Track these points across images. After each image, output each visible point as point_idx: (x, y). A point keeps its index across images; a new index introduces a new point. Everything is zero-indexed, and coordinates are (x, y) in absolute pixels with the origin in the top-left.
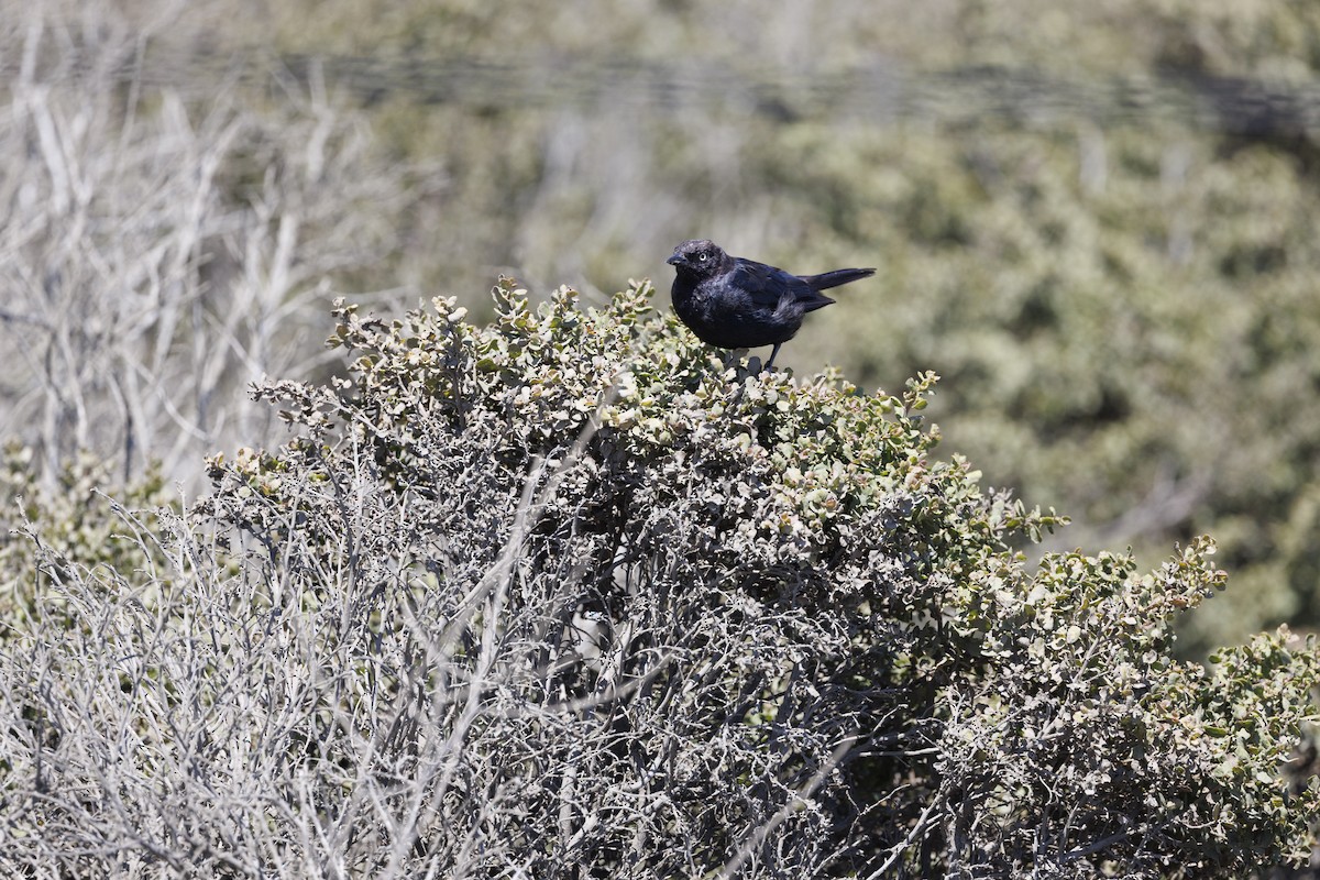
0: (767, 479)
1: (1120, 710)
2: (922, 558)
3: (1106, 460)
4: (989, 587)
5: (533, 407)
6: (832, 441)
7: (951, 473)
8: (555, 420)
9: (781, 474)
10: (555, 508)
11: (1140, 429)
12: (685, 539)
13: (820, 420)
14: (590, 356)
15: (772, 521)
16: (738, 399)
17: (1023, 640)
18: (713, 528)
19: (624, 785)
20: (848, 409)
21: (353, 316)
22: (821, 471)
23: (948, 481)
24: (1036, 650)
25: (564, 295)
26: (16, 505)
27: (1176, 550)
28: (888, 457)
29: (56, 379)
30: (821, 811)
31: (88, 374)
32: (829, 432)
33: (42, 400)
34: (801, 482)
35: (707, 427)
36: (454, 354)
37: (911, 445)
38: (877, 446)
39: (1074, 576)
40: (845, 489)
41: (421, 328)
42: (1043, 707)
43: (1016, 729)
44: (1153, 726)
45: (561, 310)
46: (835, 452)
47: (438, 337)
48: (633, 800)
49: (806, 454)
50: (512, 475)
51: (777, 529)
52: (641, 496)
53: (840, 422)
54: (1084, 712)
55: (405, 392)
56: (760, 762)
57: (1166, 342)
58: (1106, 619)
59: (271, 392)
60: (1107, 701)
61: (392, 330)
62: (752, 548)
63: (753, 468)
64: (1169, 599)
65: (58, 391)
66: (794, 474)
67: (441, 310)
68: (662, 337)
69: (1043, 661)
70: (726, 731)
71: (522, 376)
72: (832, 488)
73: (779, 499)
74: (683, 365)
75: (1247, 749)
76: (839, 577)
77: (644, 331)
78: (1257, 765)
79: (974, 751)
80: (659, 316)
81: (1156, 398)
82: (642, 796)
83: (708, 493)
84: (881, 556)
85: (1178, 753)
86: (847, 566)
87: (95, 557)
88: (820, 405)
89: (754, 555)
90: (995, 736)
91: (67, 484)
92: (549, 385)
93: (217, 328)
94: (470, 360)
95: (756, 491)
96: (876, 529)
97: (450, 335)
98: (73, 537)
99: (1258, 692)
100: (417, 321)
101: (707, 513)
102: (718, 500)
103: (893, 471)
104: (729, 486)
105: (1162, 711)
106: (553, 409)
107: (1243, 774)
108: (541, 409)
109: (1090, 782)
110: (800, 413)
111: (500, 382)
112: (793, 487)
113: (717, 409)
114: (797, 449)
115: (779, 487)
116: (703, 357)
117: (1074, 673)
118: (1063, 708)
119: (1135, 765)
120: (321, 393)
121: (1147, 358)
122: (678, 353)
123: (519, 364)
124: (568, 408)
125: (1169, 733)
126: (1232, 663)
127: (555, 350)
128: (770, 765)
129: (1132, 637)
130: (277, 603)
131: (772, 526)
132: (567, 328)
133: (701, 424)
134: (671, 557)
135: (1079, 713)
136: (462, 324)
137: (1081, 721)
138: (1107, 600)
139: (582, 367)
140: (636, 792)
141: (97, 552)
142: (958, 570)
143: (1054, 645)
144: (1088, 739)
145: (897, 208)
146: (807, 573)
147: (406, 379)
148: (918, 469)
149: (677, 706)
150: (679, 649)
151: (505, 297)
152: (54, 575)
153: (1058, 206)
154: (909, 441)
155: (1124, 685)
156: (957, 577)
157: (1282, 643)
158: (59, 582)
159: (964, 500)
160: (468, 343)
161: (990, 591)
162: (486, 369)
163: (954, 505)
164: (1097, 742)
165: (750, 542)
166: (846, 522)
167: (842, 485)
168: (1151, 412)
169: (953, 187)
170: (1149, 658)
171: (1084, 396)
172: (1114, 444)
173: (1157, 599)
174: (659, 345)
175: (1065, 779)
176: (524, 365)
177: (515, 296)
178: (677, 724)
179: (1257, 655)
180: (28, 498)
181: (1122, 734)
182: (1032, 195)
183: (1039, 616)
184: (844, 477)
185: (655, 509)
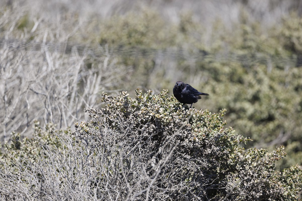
0: (191, 130)
1: (264, 180)
2: (222, 148)
3: (269, 129)
4: (238, 154)
5: (142, 115)
6: (204, 123)
7: (229, 130)
8: (146, 117)
9: (193, 130)
10: (146, 135)
11: (276, 122)
12: (174, 142)
13: (202, 119)
14: (154, 104)
15: (192, 139)
16: (185, 114)
17: (245, 166)
18: (180, 140)
19: (160, 193)
20: (207, 116)
21: (106, 96)
22: (202, 129)
23: (228, 132)
24: (247, 167)
25: (150, 92)
26: (36, 133)
27: (276, 148)
28: (215, 127)
29: (47, 107)
30: (201, 199)
31: (53, 106)
32: (204, 121)
33: (44, 111)
34: (198, 131)
35: (179, 119)
36: (126, 103)
37: (220, 124)
38: (213, 124)
39: (255, 153)
40: (207, 133)
41: (120, 98)
42: (248, 179)
43: (242, 184)
44: (271, 184)
45: (149, 95)
46: (205, 125)
47: (123, 100)
48: (162, 196)
49: (199, 125)
50: (137, 129)
51: (193, 140)
52: (165, 133)
53: (206, 119)
54: (257, 180)
55: (116, 111)
56: (189, 189)
57: (282, 104)
58: (262, 162)
59: (89, 111)
60: (262, 178)
61: (114, 98)
62: (188, 144)
63: (188, 128)
64: (275, 158)
65: (47, 109)
66: (196, 129)
67: (124, 94)
68: (170, 101)
69: (248, 170)
70: (182, 182)
71: (141, 108)
72: (204, 132)
73: (193, 134)
74: (174, 107)
75: (290, 190)
76: (205, 151)
77: (166, 100)
78: (292, 193)
79: (234, 188)
80: (169, 97)
81: (280, 116)
82: (164, 195)
83: (179, 133)
84: (214, 147)
85: (277, 190)
86: (207, 149)
87: (53, 143)
88: (202, 116)
89: (188, 146)
90: (238, 185)
91: (47, 129)
92: (145, 111)
93: (81, 97)
94: (130, 105)
95: (188, 133)
96: (213, 141)
97: (126, 99)
98: (48, 139)
99: (292, 177)
100: (119, 97)
101: (178, 137)
102: (181, 134)
103: (217, 129)
104: (183, 131)
105: (273, 181)
106: (146, 115)
107: (289, 195)
108: (143, 115)
109: (258, 195)
110: (197, 117)
111: (136, 109)
112: (196, 132)
113: (181, 116)
114: (197, 124)
115: (193, 132)
116: (178, 105)
117: (255, 173)
118: (252, 179)
119: (267, 192)
120: (99, 111)
121: (278, 108)
122: (173, 104)
123: (140, 106)
124: (149, 115)
125: (274, 185)
126: (286, 172)
127: (147, 103)
128: (191, 189)
129: (267, 166)
130: (88, 154)
131: (192, 140)
132: (150, 99)
133: (178, 119)
134: (171, 146)
135: (256, 181)
136: (128, 97)
137: (256, 182)
138: (262, 158)
139: (152, 107)
140: (162, 194)
141: (54, 142)
142: (230, 150)
143: (251, 166)
144: (257, 186)
145: (228, 74)
146: (199, 150)
147: (117, 109)
148: (222, 129)
149: (172, 177)
150: (172, 165)
151: (137, 92)
152: (43, 147)
153: (261, 75)
154: (220, 123)
155: (265, 175)
156: (230, 152)
157: (297, 168)
158: (44, 149)
159: (231, 136)
160: (130, 101)
161: (238, 155)
162: (133, 107)
163: (229, 137)
164: (259, 186)
165: (187, 143)
166: (207, 140)
167: (206, 132)
168: (279, 119)
169: (240, 71)
170: (271, 170)
171: (265, 115)
172: (271, 126)
173: (272, 158)
174: (169, 103)
175: (253, 194)
176: (141, 106)
177: (139, 92)
178: (172, 181)
179: (291, 170)
180: (39, 132)
181: (264, 185)
182: (256, 73)
183: (248, 161)
184: (207, 130)
185: (168, 136)
